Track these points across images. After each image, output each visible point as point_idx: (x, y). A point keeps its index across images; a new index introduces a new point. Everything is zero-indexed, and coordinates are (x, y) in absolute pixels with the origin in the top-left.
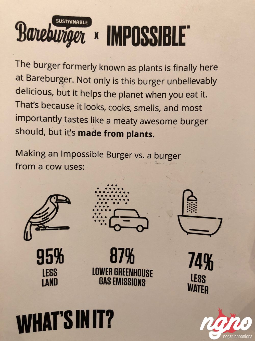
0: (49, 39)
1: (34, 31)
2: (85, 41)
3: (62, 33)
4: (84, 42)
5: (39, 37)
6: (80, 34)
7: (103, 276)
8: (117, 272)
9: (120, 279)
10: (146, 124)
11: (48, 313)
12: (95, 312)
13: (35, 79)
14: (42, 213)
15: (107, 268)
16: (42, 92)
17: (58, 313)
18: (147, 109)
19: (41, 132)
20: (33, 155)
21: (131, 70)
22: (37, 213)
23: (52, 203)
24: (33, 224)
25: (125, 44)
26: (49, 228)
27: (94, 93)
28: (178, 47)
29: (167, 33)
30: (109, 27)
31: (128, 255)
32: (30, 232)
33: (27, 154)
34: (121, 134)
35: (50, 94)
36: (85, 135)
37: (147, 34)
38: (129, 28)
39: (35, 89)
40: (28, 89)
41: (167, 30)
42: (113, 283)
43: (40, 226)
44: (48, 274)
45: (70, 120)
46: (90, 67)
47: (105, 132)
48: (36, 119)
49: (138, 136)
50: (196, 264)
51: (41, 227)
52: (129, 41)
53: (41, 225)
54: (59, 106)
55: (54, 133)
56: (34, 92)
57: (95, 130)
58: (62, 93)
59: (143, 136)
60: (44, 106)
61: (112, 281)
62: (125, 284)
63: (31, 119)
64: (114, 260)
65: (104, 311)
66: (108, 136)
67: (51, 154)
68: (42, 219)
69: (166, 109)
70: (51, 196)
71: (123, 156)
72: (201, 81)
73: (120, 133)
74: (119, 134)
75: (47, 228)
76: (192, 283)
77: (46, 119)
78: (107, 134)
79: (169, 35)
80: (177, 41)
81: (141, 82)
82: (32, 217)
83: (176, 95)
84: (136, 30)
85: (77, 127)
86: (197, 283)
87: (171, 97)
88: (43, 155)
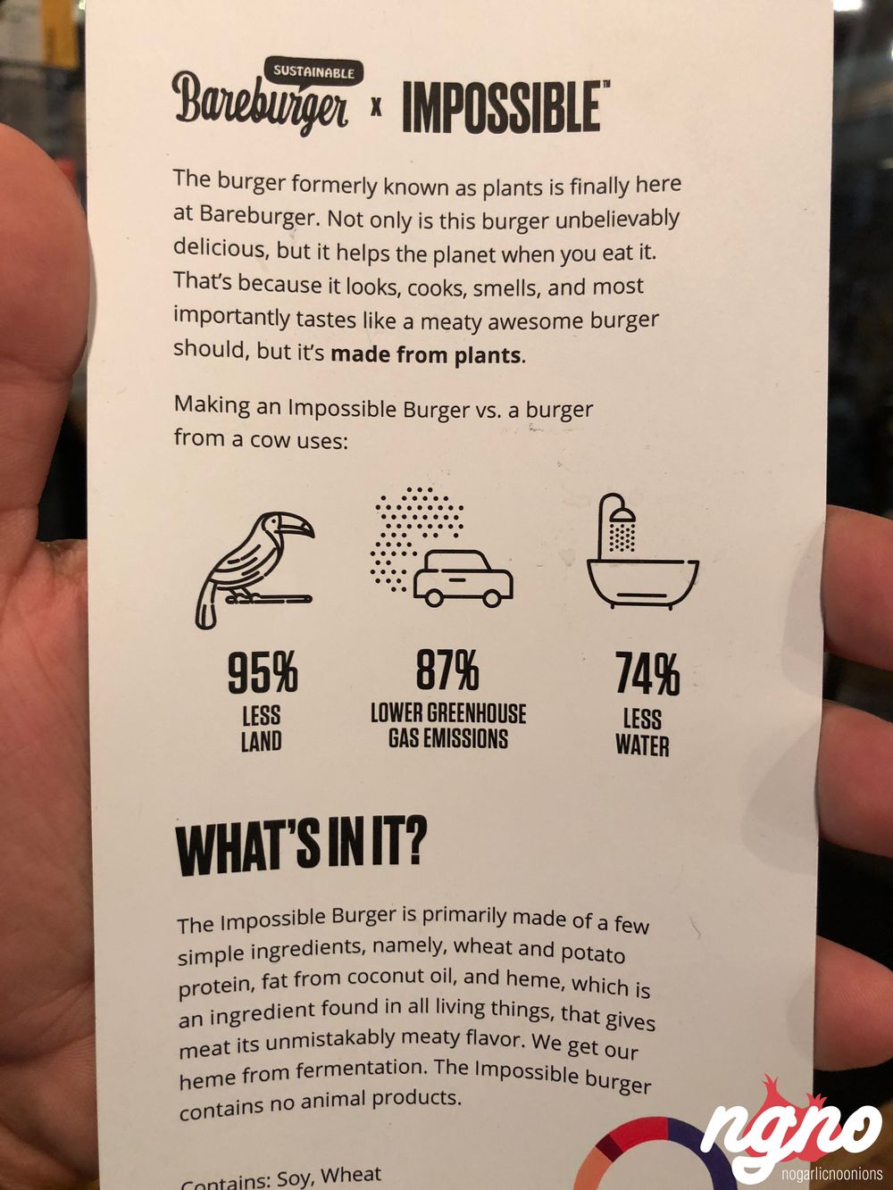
0: (256, 116)
1: (220, 95)
2: (347, 121)
3: (289, 100)
4: (344, 122)
5: (232, 111)
6: (335, 103)
7: (399, 726)
8: (435, 713)
9: (443, 730)
10: (504, 328)
11: (258, 823)
12: (377, 821)
13: (222, 216)
14: (243, 558)
15: (408, 704)
16: (241, 250)
17: (281, 824)
18: (507, 290)
19: (238, 352)
20: (218, 409)
21: (464, 194)
22: (231, 558)
23: (268, 532)
24: (219, 585)
25: (448, 129)
26: (259, 599)
27: (370, 251)
28: (582, 134)
29: (554, 98)
30: (407, 85)
31: (462, 667)
32: (213, 607)
33: (204, 406)
34: (440, 355)
35: (260, 254)
36: (348, 359)
37: (503, 102)
38: (457, 86)
39: (222, 243)
40: (205, 242)
41: (554, 92)
42: (426, 742)
43: (237, 591)
44: (257, 720)
45: (311, 322)
46: (360, 187)
47: (400, 351)
48: (226, 317)
49: (483, 361)
50: (636, 683)
51: (240, 594)
52: (458, 120)
53: (240, 591)
54: (283, 285)
55: (270, 353)
56: (219, 249)
57: (375, 347)
58: (290, 252)
59: (498, 361)
60: (245, 284)
61: (421, 737)
62: (456, 743)
63: (212, 316)
64: (426, 681)
65: (400, 819)
66: (408, 361)
67: (264, 408)
68: (243, 574)
69: (555, 290)
70: (266, 516)
71: (448, 413)
72: (639, 218)
73: (438, 353)
74: (435, 356)
75: (255, 598)
76: (627, 732)
77: (251, 319)
78: (404, 356)
79: (558, 105)
80: (579, 119)
81: (490, 223)
82: (216, 569)
83: (578, 255)
84: (476, 94)
85: (330, 338)
86: (641, 732)
87: (566, 260)
88: (243, 409)
